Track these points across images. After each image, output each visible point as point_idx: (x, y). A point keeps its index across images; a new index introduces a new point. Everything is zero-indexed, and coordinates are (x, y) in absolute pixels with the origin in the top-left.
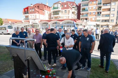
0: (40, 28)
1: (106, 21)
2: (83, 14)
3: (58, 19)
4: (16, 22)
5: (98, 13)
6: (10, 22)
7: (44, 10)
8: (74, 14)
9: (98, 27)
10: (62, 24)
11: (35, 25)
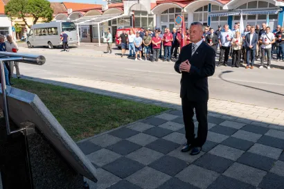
4: (86, 11)
6: (70, 11)
11: (141, 16)
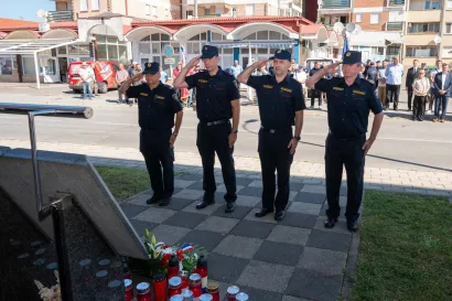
0: (130, 57)
1: (426, 27)
3: (215, 18)
4: (8, 32)
9: (396, 53)
10: (236, 41)
11: (107, 43)
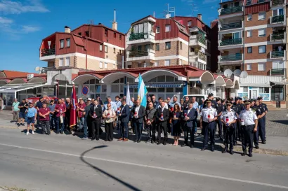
2: (226, 52)
4: (12, 79)
5: (275, 47)
7: (102, 44)
8: (196, 54)
9: (280, 92)
